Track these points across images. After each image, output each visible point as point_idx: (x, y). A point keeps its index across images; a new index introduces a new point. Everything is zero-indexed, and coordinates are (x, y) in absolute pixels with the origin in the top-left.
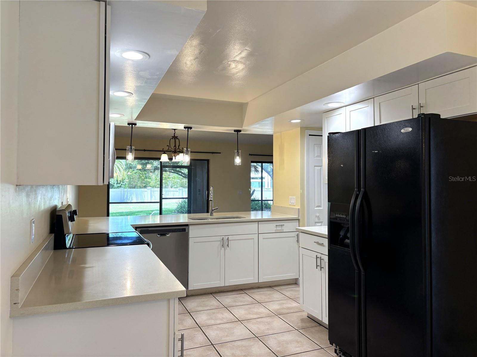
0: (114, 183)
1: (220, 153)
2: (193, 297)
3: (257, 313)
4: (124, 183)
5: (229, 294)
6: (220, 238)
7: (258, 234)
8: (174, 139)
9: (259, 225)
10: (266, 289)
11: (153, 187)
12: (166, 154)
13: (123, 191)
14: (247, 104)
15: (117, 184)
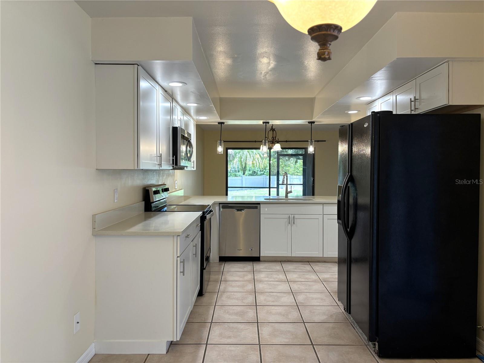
0: (258, 171)
1: (325, 141)
2: (265, 262)
3: (306, 278)
4: (267, 171)
5: (295, 263)
6: (287, 216)
7: (323, 215)
8: (272, 131)
9: (324, 207)
10: (330, 264)
11: (292, 175)
12: (279, 143)
13: (265, 178)
14: (315, 98)
15: (260, 171)
